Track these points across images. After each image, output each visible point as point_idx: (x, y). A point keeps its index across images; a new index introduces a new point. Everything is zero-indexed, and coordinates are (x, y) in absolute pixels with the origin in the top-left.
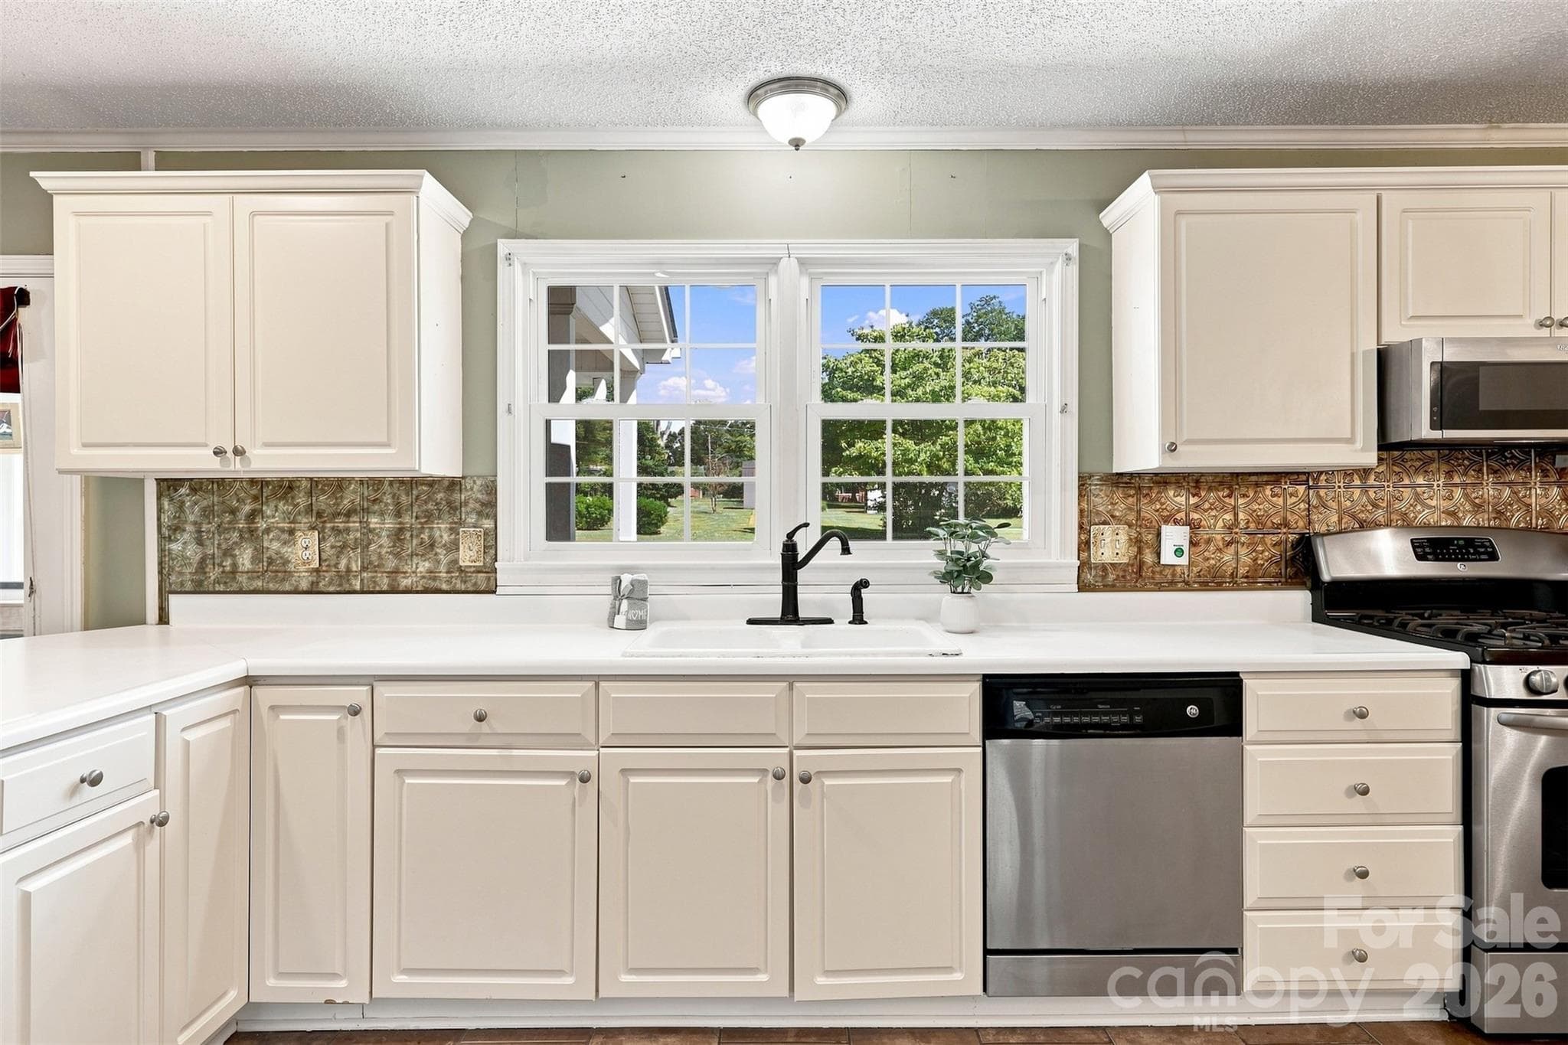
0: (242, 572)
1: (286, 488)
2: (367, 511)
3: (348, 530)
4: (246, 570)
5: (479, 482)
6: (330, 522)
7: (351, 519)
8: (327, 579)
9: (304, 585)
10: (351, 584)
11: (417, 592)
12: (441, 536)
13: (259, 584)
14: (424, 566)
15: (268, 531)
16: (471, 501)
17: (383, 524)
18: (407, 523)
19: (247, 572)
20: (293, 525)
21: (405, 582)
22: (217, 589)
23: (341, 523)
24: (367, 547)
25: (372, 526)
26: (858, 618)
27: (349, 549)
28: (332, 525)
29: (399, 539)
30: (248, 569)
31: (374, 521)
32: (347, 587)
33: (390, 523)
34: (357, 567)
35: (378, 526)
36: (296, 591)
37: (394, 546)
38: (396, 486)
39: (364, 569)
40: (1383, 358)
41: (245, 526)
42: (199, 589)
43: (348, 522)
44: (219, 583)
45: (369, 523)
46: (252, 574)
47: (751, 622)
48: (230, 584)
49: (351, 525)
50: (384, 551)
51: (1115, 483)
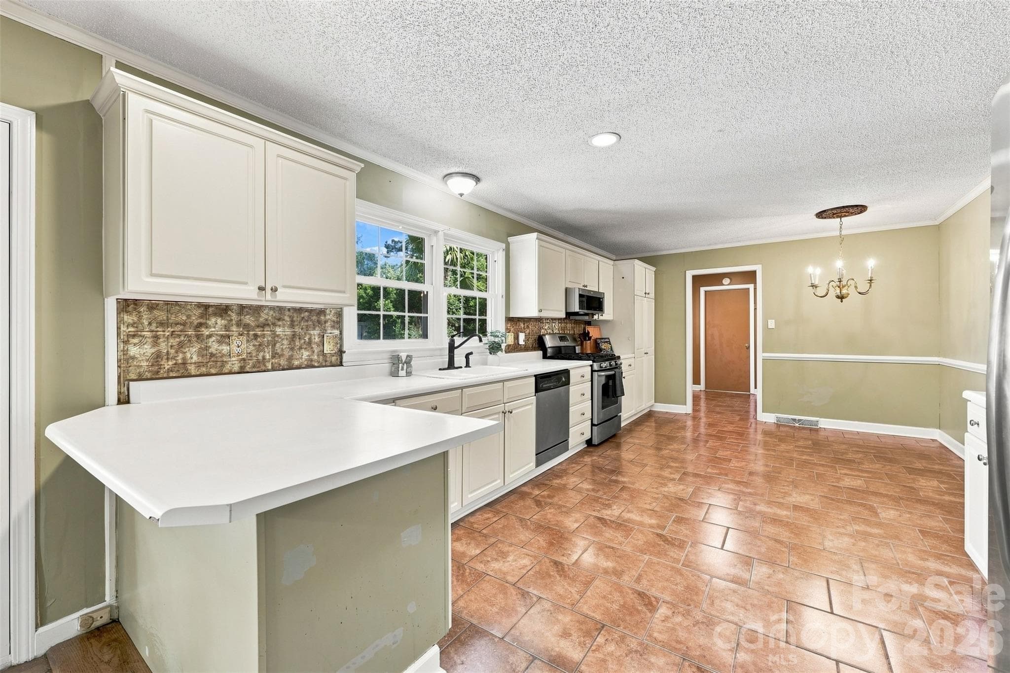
0: (191, 363)
1: (223, 310)
2: (274, 324)
3: (264, 336)
4: (193, 362)
5: (333, 312)
6: (252, 331)
7: (265, 329)
8: (250, 364)
9: (236, 368)
10: (265, 366)
11: (304, 368)
12: (315, 339)
13: (203, 370)
14: (306, 354)
15: (210, 336)
16: (329, 321)
17: (285, 332)
18: (297, 332)
19: (195, 363)
20: (227, 333)
21: (296, 363)
22: (171, 375)
23: (260, 331)
24: (275, 344)
25: (277, 333)
26: (468, 365)
27: (264, 346)
28: (254, 332)
29: (293, 340)
30: (195, 361)
31: (279, 331)
32: (263, 368)
33: (288, 332)
34: (269, 356)
35: (281, 333)
36: (230, 373)
37: (290, 344)
38: (292, 311)
39: (273, 357)
40: (566, 289)
41: (193, 333)
42: (155, 376)
43: (263, 331)
44: (172, 371)
45: (276, 331)
46: (199, 365)
47: (440, 369)
48: (182, 372)
49: (266, 332)
50: (284, 347)
51: (510, 320)
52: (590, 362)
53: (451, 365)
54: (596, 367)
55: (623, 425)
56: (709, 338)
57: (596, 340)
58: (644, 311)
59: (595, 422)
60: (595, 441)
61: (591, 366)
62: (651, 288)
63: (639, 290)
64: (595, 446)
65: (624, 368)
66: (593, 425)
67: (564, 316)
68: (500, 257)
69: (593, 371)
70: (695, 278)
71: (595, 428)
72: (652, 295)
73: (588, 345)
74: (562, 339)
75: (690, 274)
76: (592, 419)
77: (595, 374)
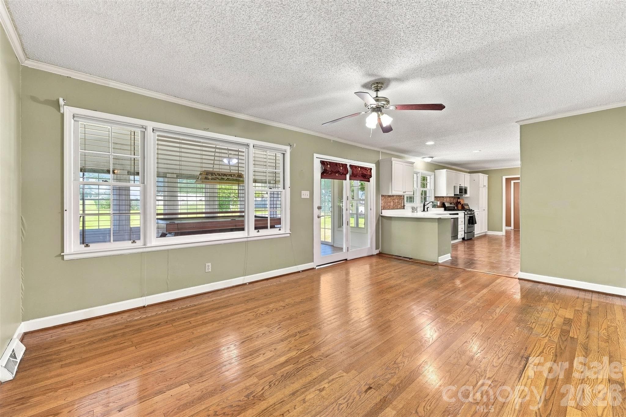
1: (390, 196)
2: (395, 199)
5: (403, 196)
9: (391, 208)
10: (394, 208)
12: (400, 202)
16: (402, 198)
20: (390, 201)
21: (398, 208)
26: (427, 211)
28: (393, 201)
30: (387, 207)
33: (397, 201)
38: (398, 196)
39: (395, 206)
40: (455, 186)
41: (387, 201)
47: (422, 212)
50: (397, 204)
51: (435, 197)
52: (464, 212)
53: (424, 210)
54: (466, 213)
55: (475, 236)
56: (516, 205)
57: (462, 204)
58: (483, 193)
59: (466, 232)
60: (466, 238)
61: (464, 213)
62: (486, 183)
63: (481, 185)
64: (466, 240)
65: (476, 214)
66: (465, 233)
67: (453, 195)
68: (433, 177)
69: (465, 215)
70: (506, 179)
71: (466, 234)
72: (487, 186)
73: (460, 206)
74: (451, 204)
75: (504, 178)
76: (465, 231)
77: (466, 216)
